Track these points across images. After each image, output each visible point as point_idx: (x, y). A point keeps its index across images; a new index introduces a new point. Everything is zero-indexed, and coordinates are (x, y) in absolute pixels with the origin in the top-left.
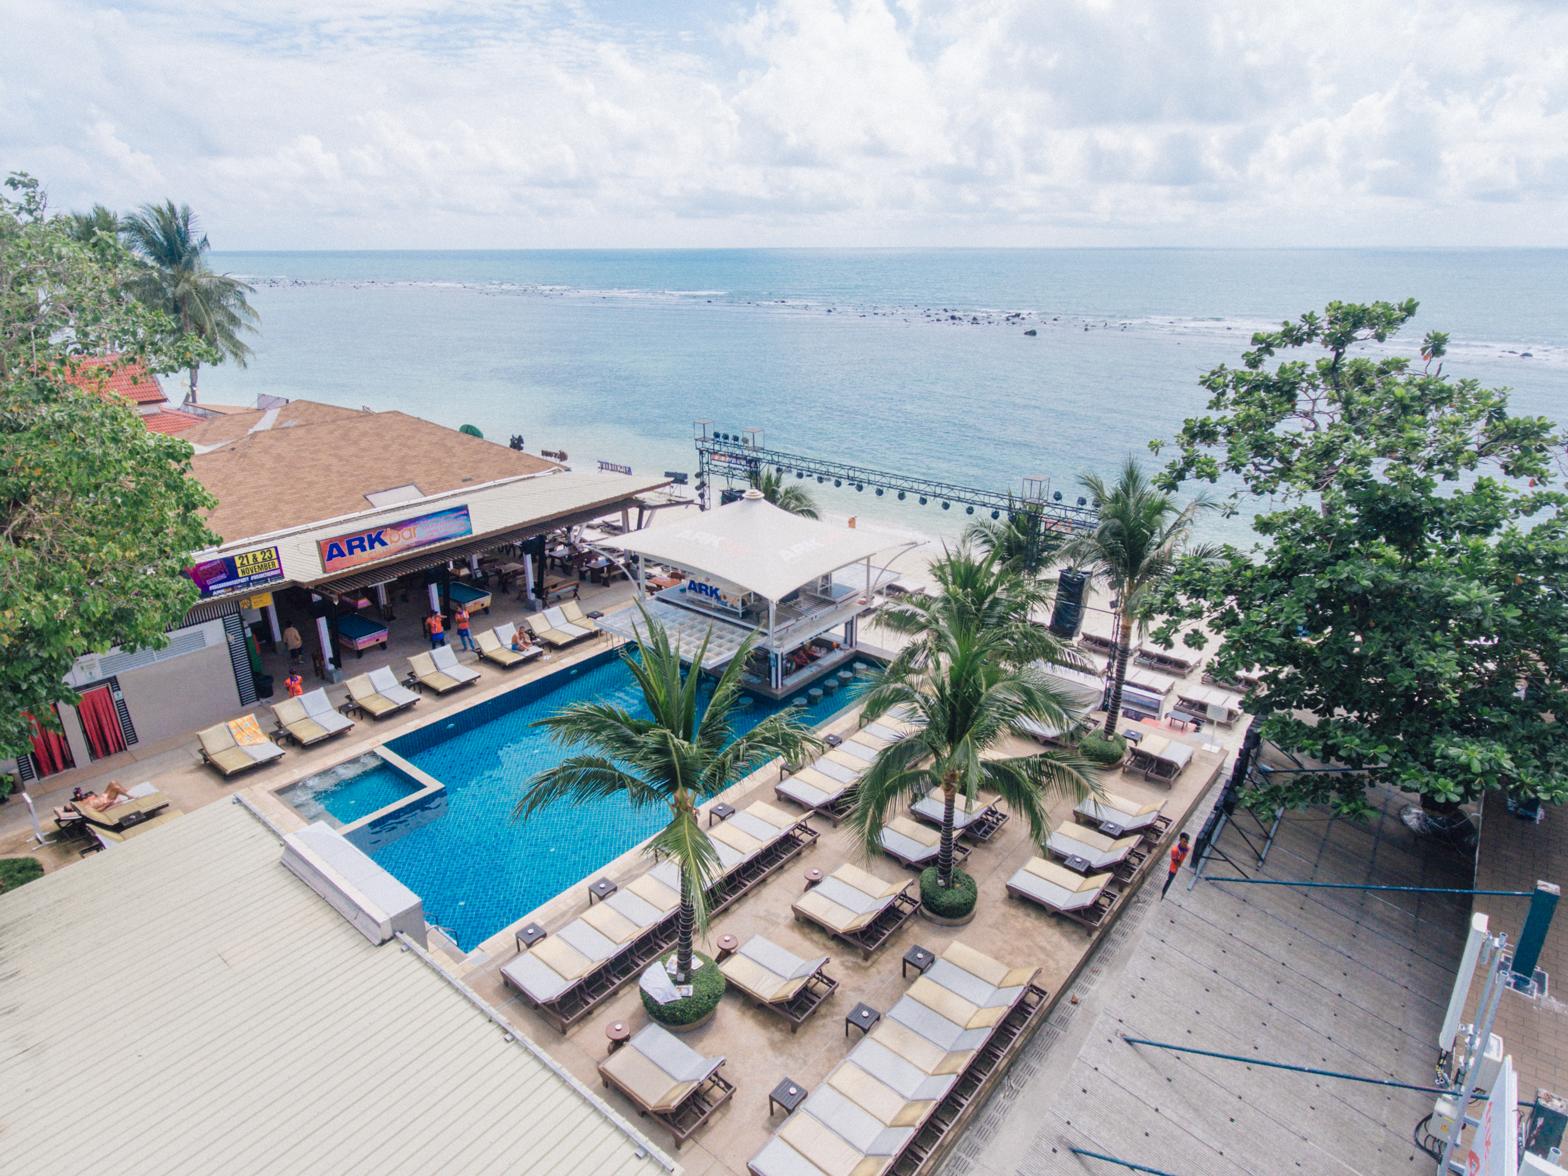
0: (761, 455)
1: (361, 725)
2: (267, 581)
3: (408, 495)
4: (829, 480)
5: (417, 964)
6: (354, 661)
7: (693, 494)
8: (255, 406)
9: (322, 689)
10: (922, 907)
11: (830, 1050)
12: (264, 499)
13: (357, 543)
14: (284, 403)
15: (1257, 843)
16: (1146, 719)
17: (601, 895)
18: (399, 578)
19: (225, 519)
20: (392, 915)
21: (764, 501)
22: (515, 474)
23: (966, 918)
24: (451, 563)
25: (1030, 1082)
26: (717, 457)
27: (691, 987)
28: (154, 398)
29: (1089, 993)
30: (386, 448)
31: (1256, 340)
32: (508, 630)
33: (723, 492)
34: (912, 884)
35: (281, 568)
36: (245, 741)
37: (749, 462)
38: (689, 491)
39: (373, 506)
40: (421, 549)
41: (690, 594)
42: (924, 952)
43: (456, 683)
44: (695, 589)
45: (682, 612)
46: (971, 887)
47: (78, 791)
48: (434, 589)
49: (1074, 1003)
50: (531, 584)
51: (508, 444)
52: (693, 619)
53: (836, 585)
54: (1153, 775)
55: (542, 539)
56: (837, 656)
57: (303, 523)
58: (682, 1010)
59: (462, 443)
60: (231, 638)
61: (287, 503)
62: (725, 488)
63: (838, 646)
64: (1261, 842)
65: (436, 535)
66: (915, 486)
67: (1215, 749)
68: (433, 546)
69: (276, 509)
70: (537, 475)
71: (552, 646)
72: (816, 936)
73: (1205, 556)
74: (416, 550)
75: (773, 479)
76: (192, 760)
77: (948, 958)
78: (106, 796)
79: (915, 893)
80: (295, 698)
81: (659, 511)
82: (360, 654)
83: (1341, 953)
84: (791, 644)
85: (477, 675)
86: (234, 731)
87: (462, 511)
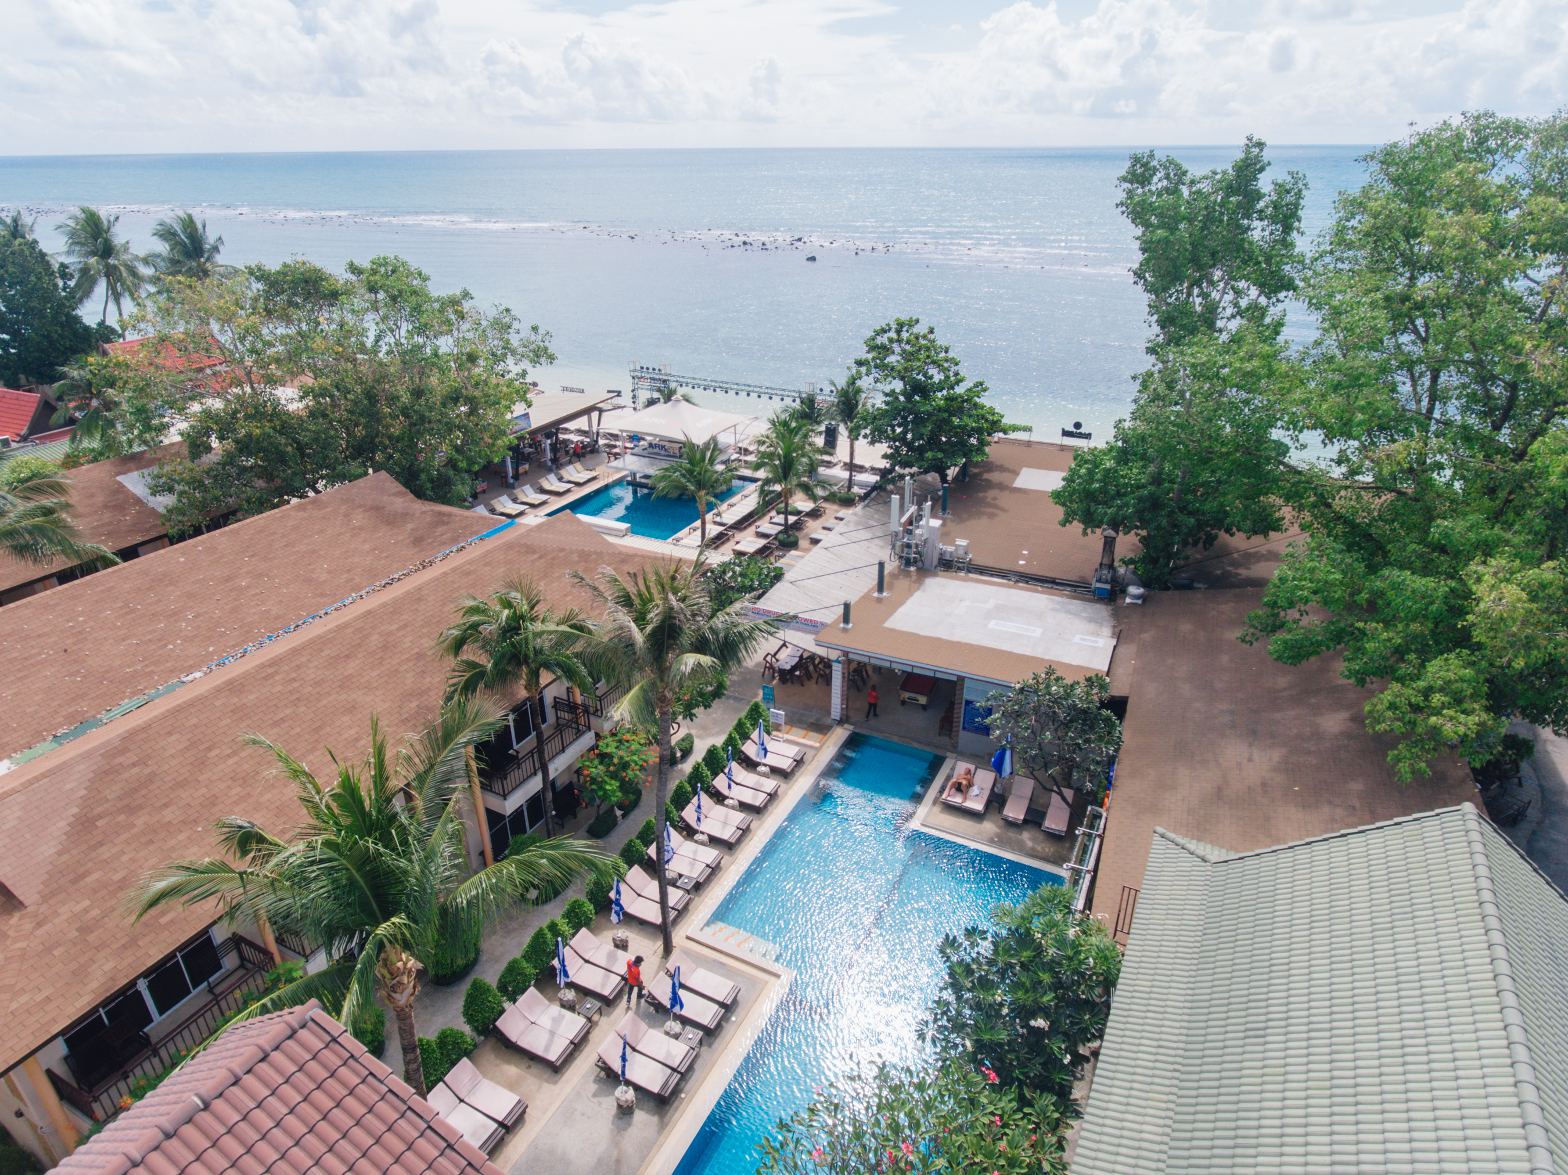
0: (668, 378)
4: (710, 389)
7: (630, 402)
26: (642, 380)
33: (647, 400)
37: (659, 381)
41: (651, 450)
44: (652, 447)
50: (549, 457)
62: (648, 397)
71: (578, 484)
81: (610, 412)
87: (527, 416)
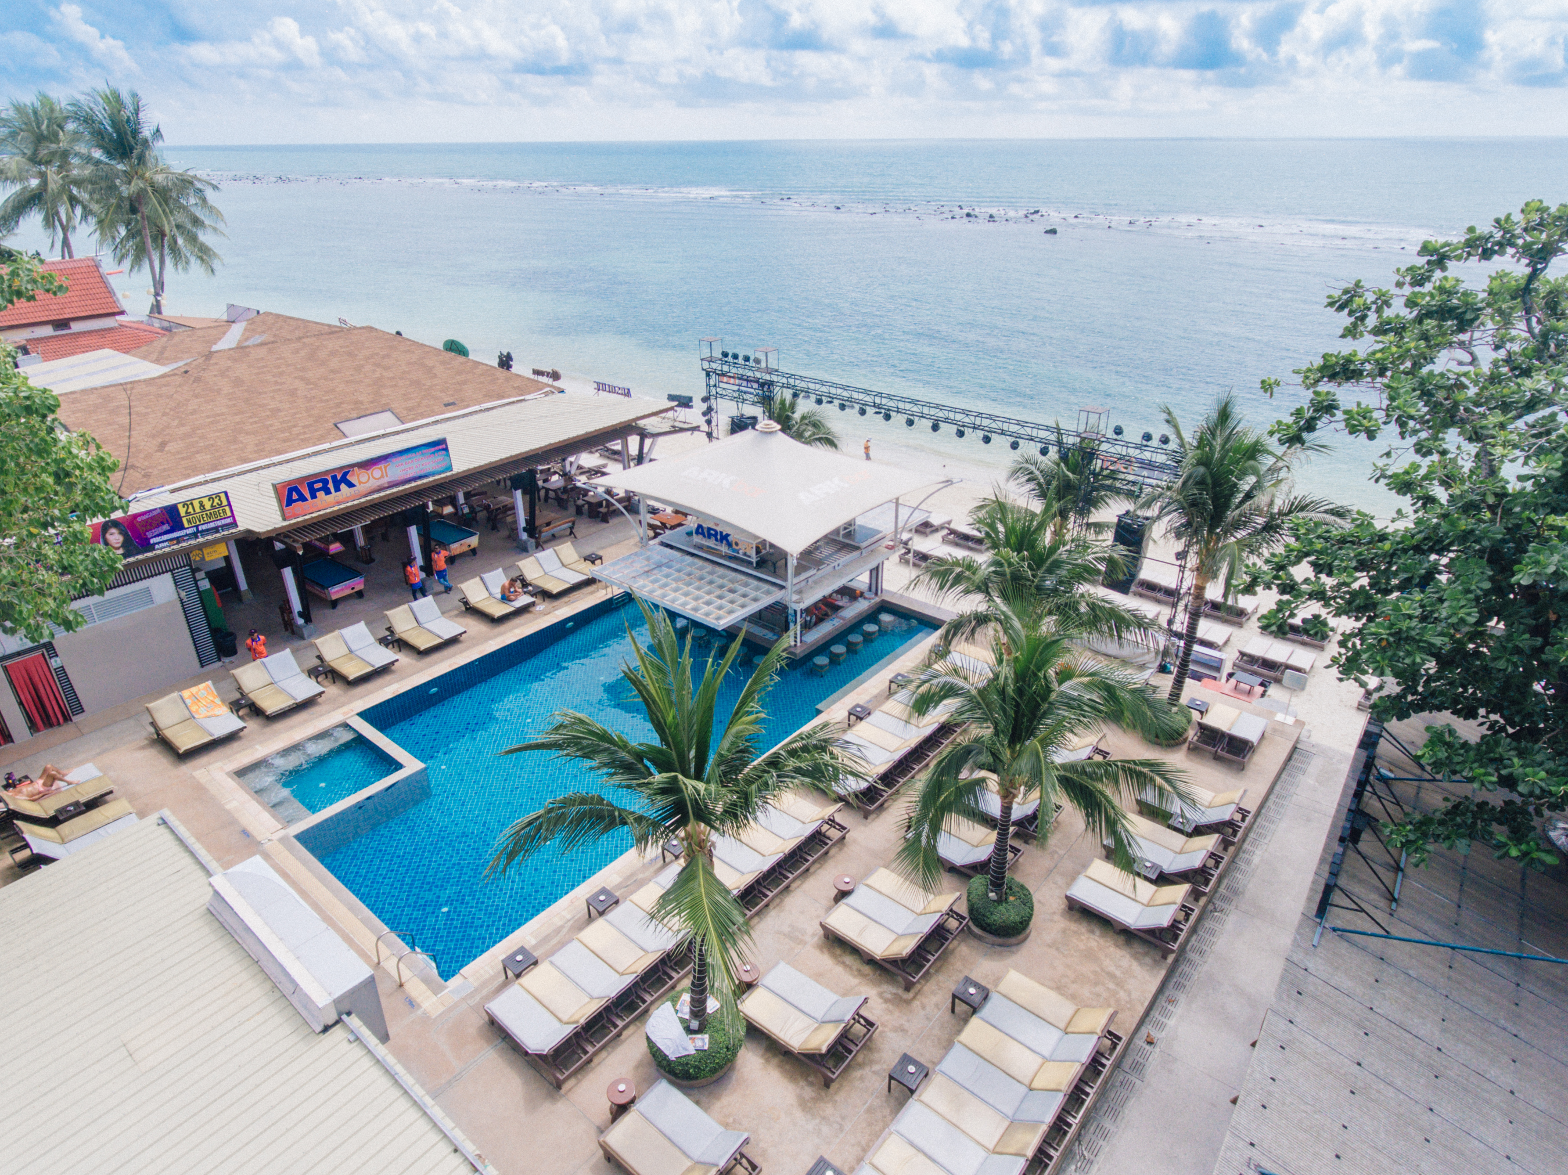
0: (775, 378)
1: (333, 690)
2: (217, 532)
3: (385, 422)
4: (852, 407)
5: (367, 1062)
6: (329, 612)
7: (701, 421)
8: (225, 317)
9: (288, 651)
10: (971, 924)
11: (870, 1111)
12: (222, 430)
13: (319, 485)
14: (255, 313)
15: (1387, 876)
16: (1205, 680)
17: (601, 910)
18: (372, 522)
19: (178, 453)
20: (337, 994)
21: (780, 433)
22: (503, 397)
23: (1021, 937)
24: (430, 504)
25: (1106, 1149)
26: (725, 379)
27: (706, 1037)
28: (110, 311)
29: (1167, 1029)
30: (359, 369)
31: (1425, 249)
32: (497, 578)
33: (733, 418)
34: (959, 898)
35: (233, 516)
36: (201, 712)
37: (762, 385)
38: (694, 415)
39: (345, 436)
40: (395, 490)
41: (698, 539)
42: (976, 985)
43: (439, 641)
44: (703, 534)
45: (689, 559)
46: (1027, 900)
47: (10, 776)
48: (413, 531)
49: (1150, 1043)
50: (522, 523)
51: (495, 363)
52: (701, 569)
53: (860, 526)
54: (1224, 754)
55: (532, 473)
56: (862, 606)
57: (266, 457)
58: (695, 1067)
59: (443, 363)
60: (183, 594)
61: (247, 434)
62: (735, 413)
63: (862, 594)
64: (1391, 875)
65: (411, 474)
66: (951, 415)
67: (1290, 720)
68: (407, 486)
69: (235, 441)
70: (527, 397)
71: (546, 595)
72: (849, 959)
73: (1302, 509)
74: (389, 492)
75: (787, 403)
76: (144, 734)
77: (1004, 992)
78: (41, 782)
79: (962, 909)
80: (258, 661)
81: (661, 439)
82: (334, 604)
83: (1504, 1029)
84: (811, 598)
85: (463, 630)
86: (188, 701)
87: (440, 445)
